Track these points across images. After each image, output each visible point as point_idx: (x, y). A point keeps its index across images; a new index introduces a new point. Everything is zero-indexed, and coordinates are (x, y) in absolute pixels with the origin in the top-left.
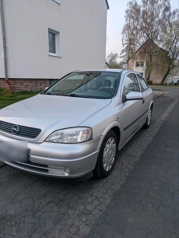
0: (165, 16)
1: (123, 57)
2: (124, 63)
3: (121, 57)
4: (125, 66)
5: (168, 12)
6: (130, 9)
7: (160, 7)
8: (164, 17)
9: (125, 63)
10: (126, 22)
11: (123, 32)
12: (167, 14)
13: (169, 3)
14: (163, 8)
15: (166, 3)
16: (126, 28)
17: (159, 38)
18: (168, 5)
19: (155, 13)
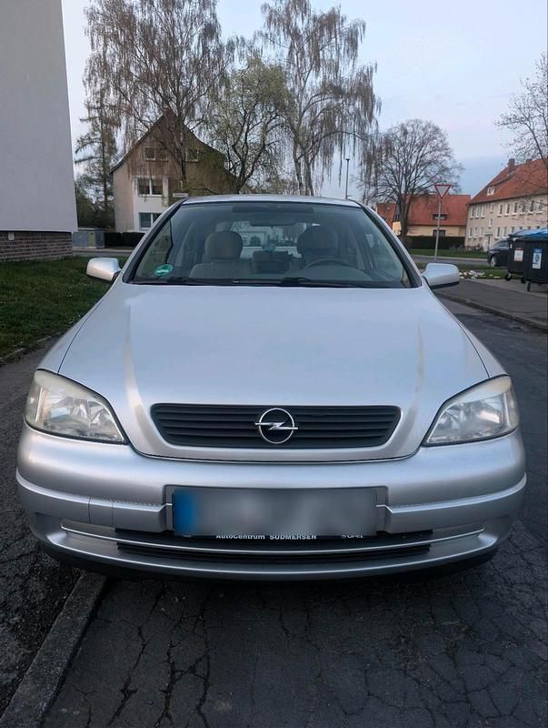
0: (206, 51)
1: (84, 160)
2: (91, 181)
3: (80, 161)
4: (97, 191)
5: (214, 41)
6: (100, 9)
7: (192, 24)
8: (203, 54)
9: (94, 180)
10: (93, 48)
11: (90, 79)
12: (212, 45)
13: (214, 15)
14: (201, 28)
15: (207, 13)
16: (96, 68)
17: (198, 114)
18: (213, 22)
19: (178, 36)
